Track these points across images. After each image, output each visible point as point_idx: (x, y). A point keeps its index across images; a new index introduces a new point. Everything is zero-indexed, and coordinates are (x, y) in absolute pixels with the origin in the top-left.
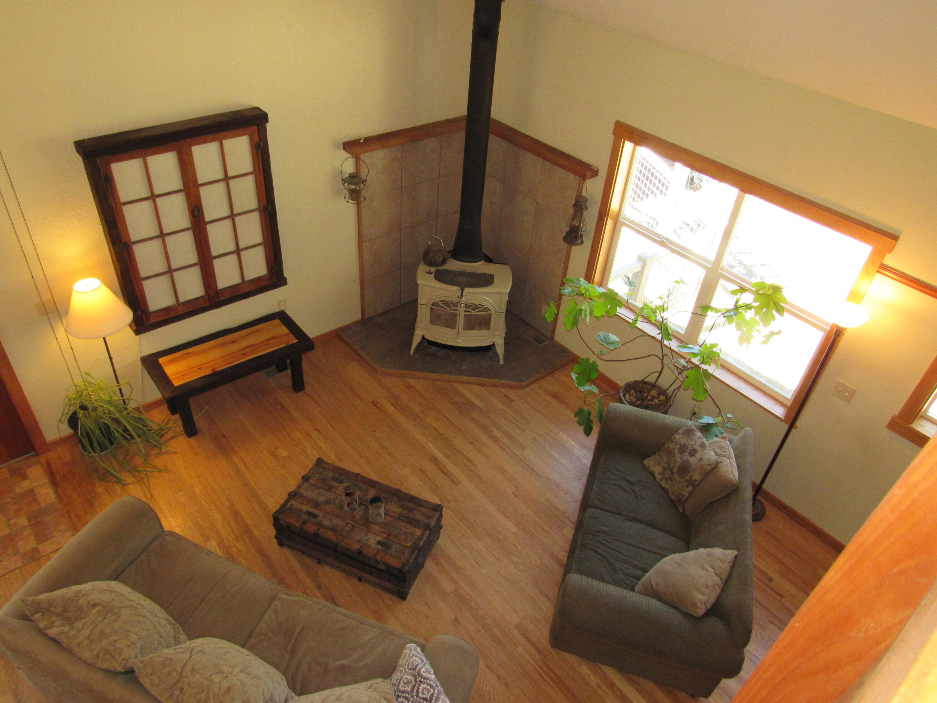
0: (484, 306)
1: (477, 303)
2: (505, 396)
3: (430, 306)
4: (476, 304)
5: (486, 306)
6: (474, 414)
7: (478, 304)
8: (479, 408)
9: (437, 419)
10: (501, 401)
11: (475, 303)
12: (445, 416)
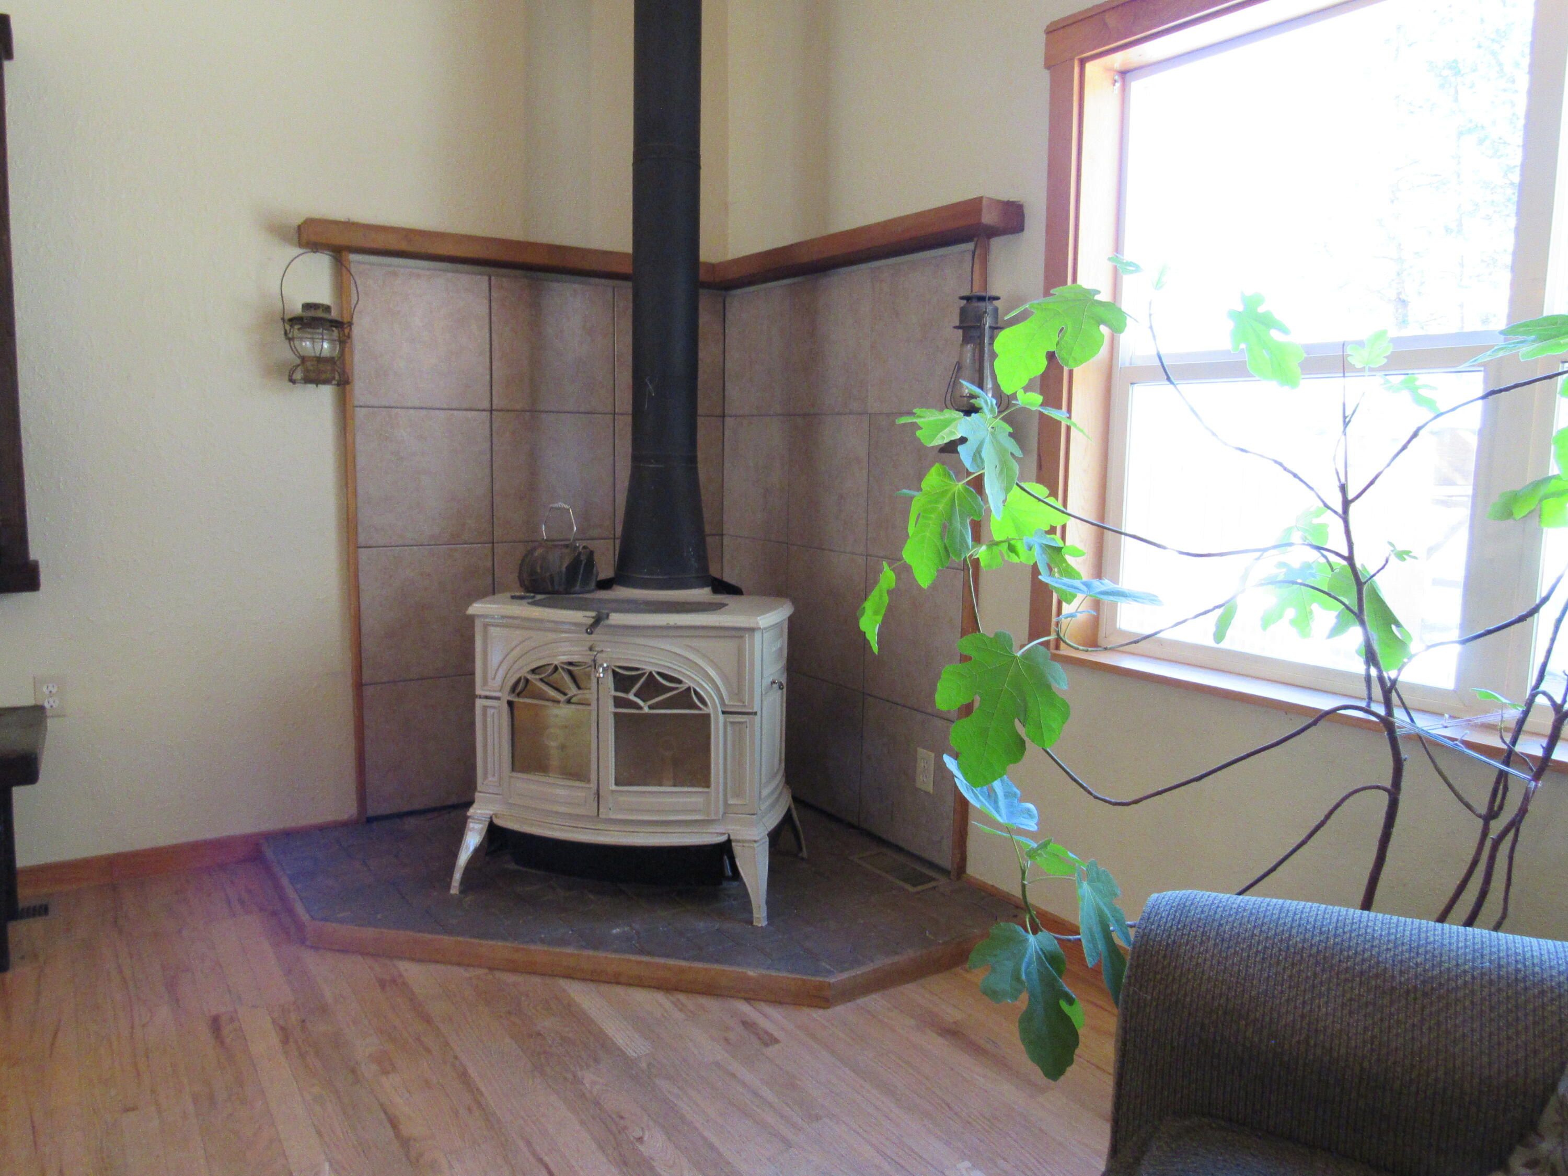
0: (680, 682)
1: (654, 669)
2: (748, 1025)
3: (506, 696)
4: (651, 673)
5: (688, 683)
6: (588, 1077)
7: (659, 673)
8: (622, 1054)
9: (427, 1082)
10: (726, 1039)
11: (649, 668)
12: (464, 1076)
